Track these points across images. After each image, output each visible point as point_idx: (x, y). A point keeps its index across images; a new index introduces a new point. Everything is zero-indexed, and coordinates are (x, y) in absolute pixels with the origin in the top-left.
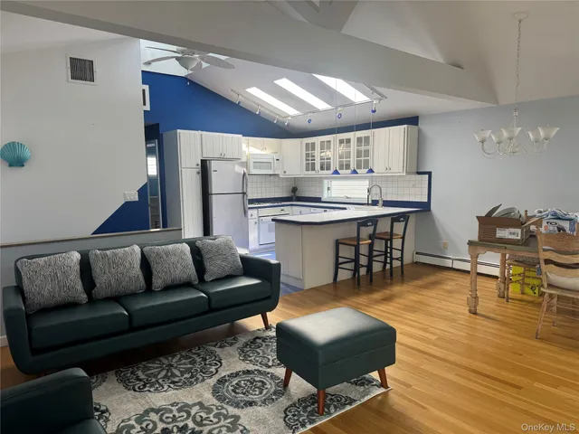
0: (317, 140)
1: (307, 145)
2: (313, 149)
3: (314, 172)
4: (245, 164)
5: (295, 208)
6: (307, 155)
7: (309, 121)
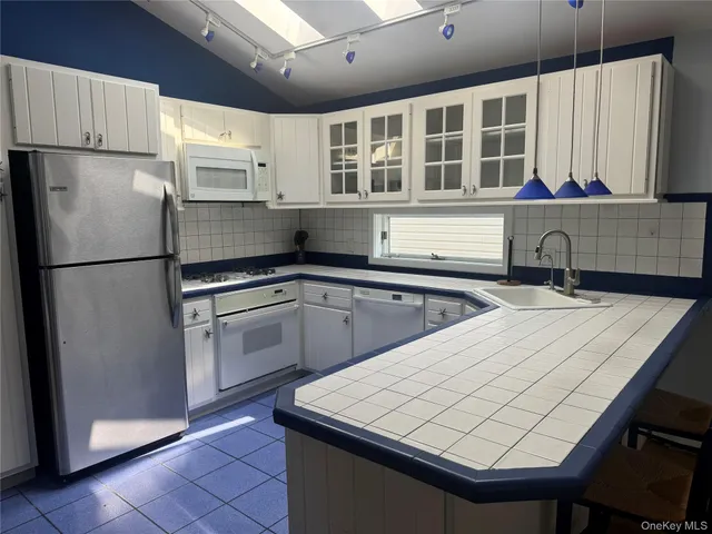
0: (363, 116)
1: (335, 129)
2: (352, 138)
3: (353, 197)
4: (168, 170)
5: (308, 285)
6: (335, 155)
7: (350, 57)
